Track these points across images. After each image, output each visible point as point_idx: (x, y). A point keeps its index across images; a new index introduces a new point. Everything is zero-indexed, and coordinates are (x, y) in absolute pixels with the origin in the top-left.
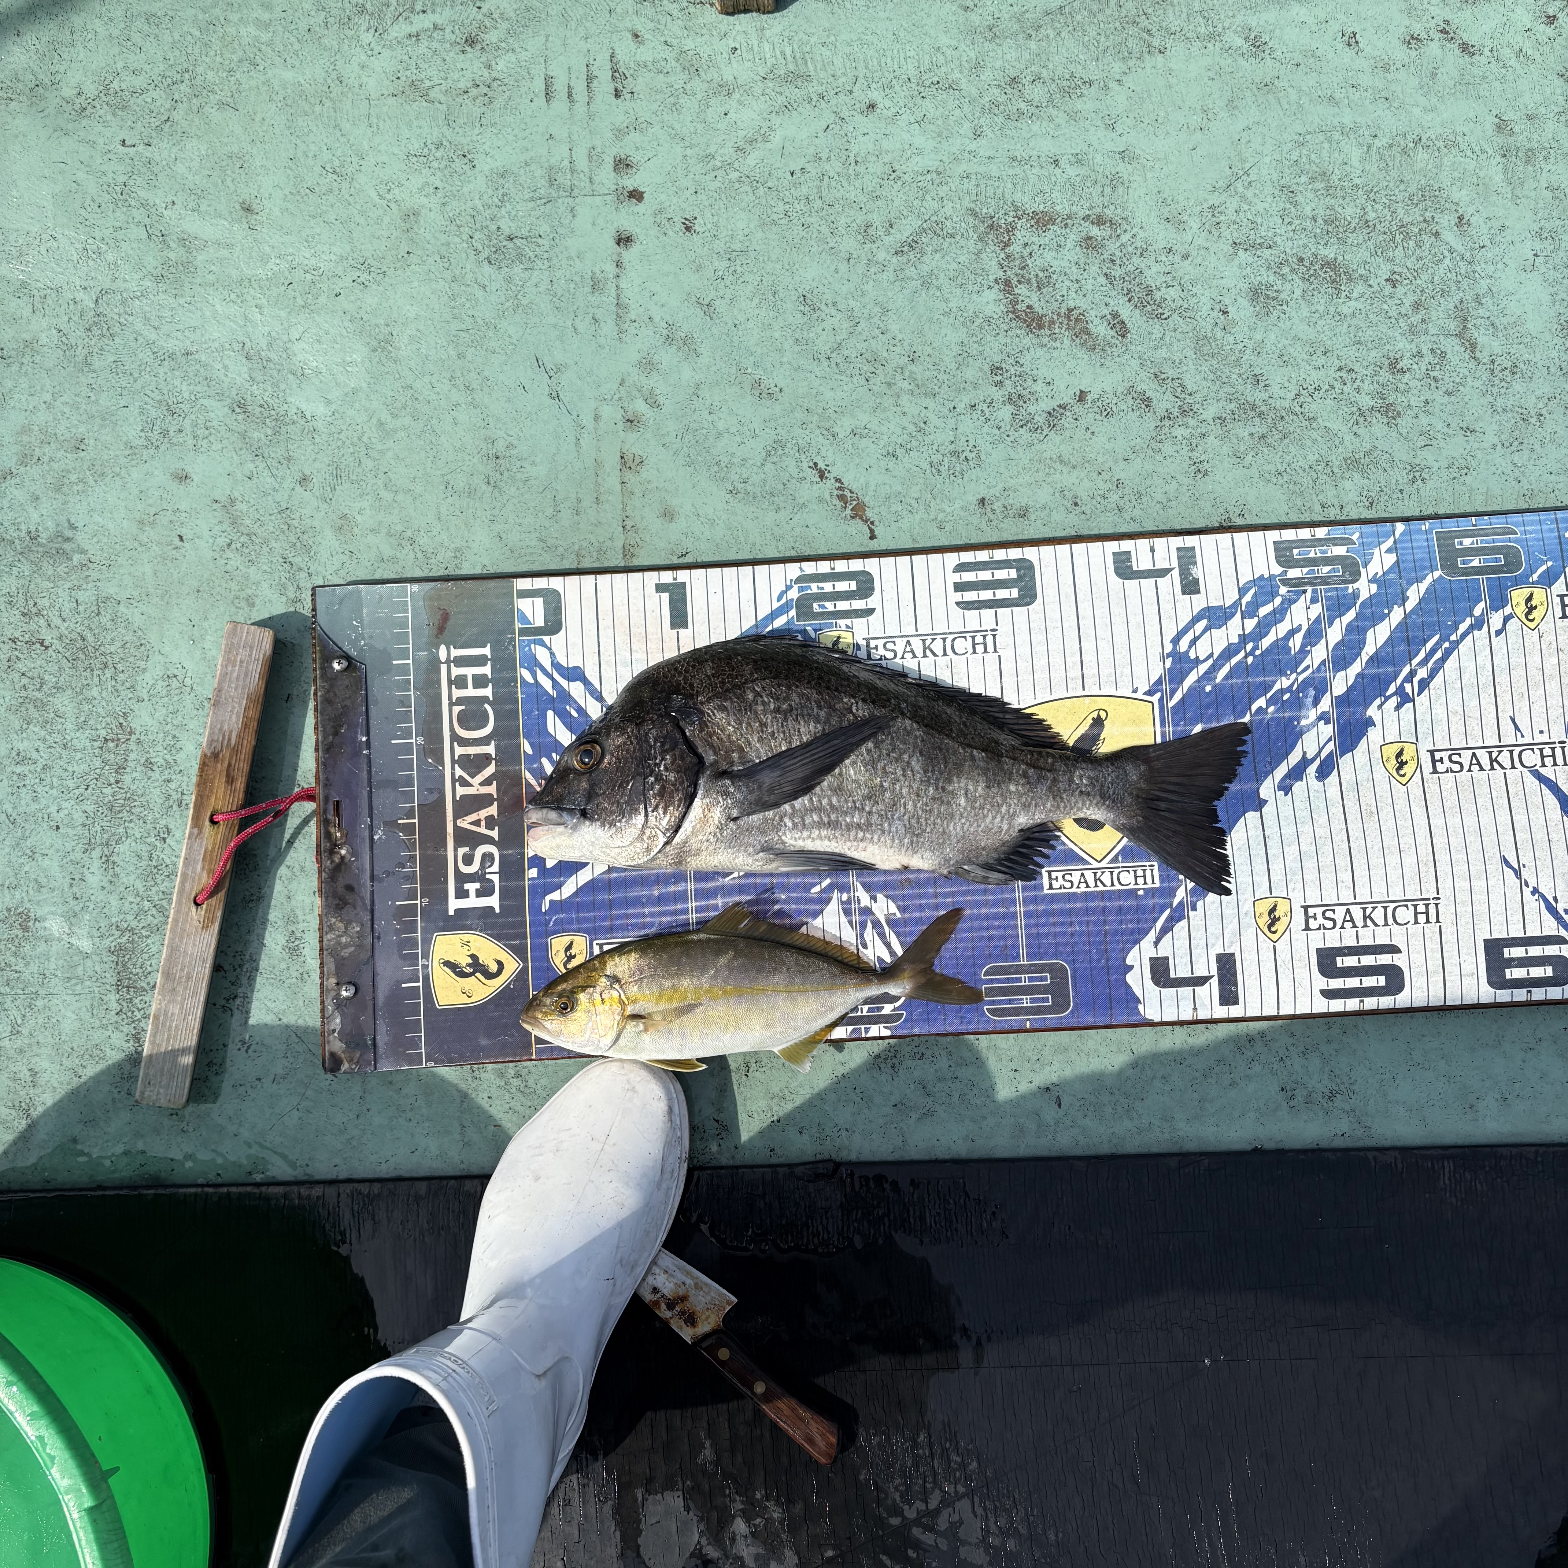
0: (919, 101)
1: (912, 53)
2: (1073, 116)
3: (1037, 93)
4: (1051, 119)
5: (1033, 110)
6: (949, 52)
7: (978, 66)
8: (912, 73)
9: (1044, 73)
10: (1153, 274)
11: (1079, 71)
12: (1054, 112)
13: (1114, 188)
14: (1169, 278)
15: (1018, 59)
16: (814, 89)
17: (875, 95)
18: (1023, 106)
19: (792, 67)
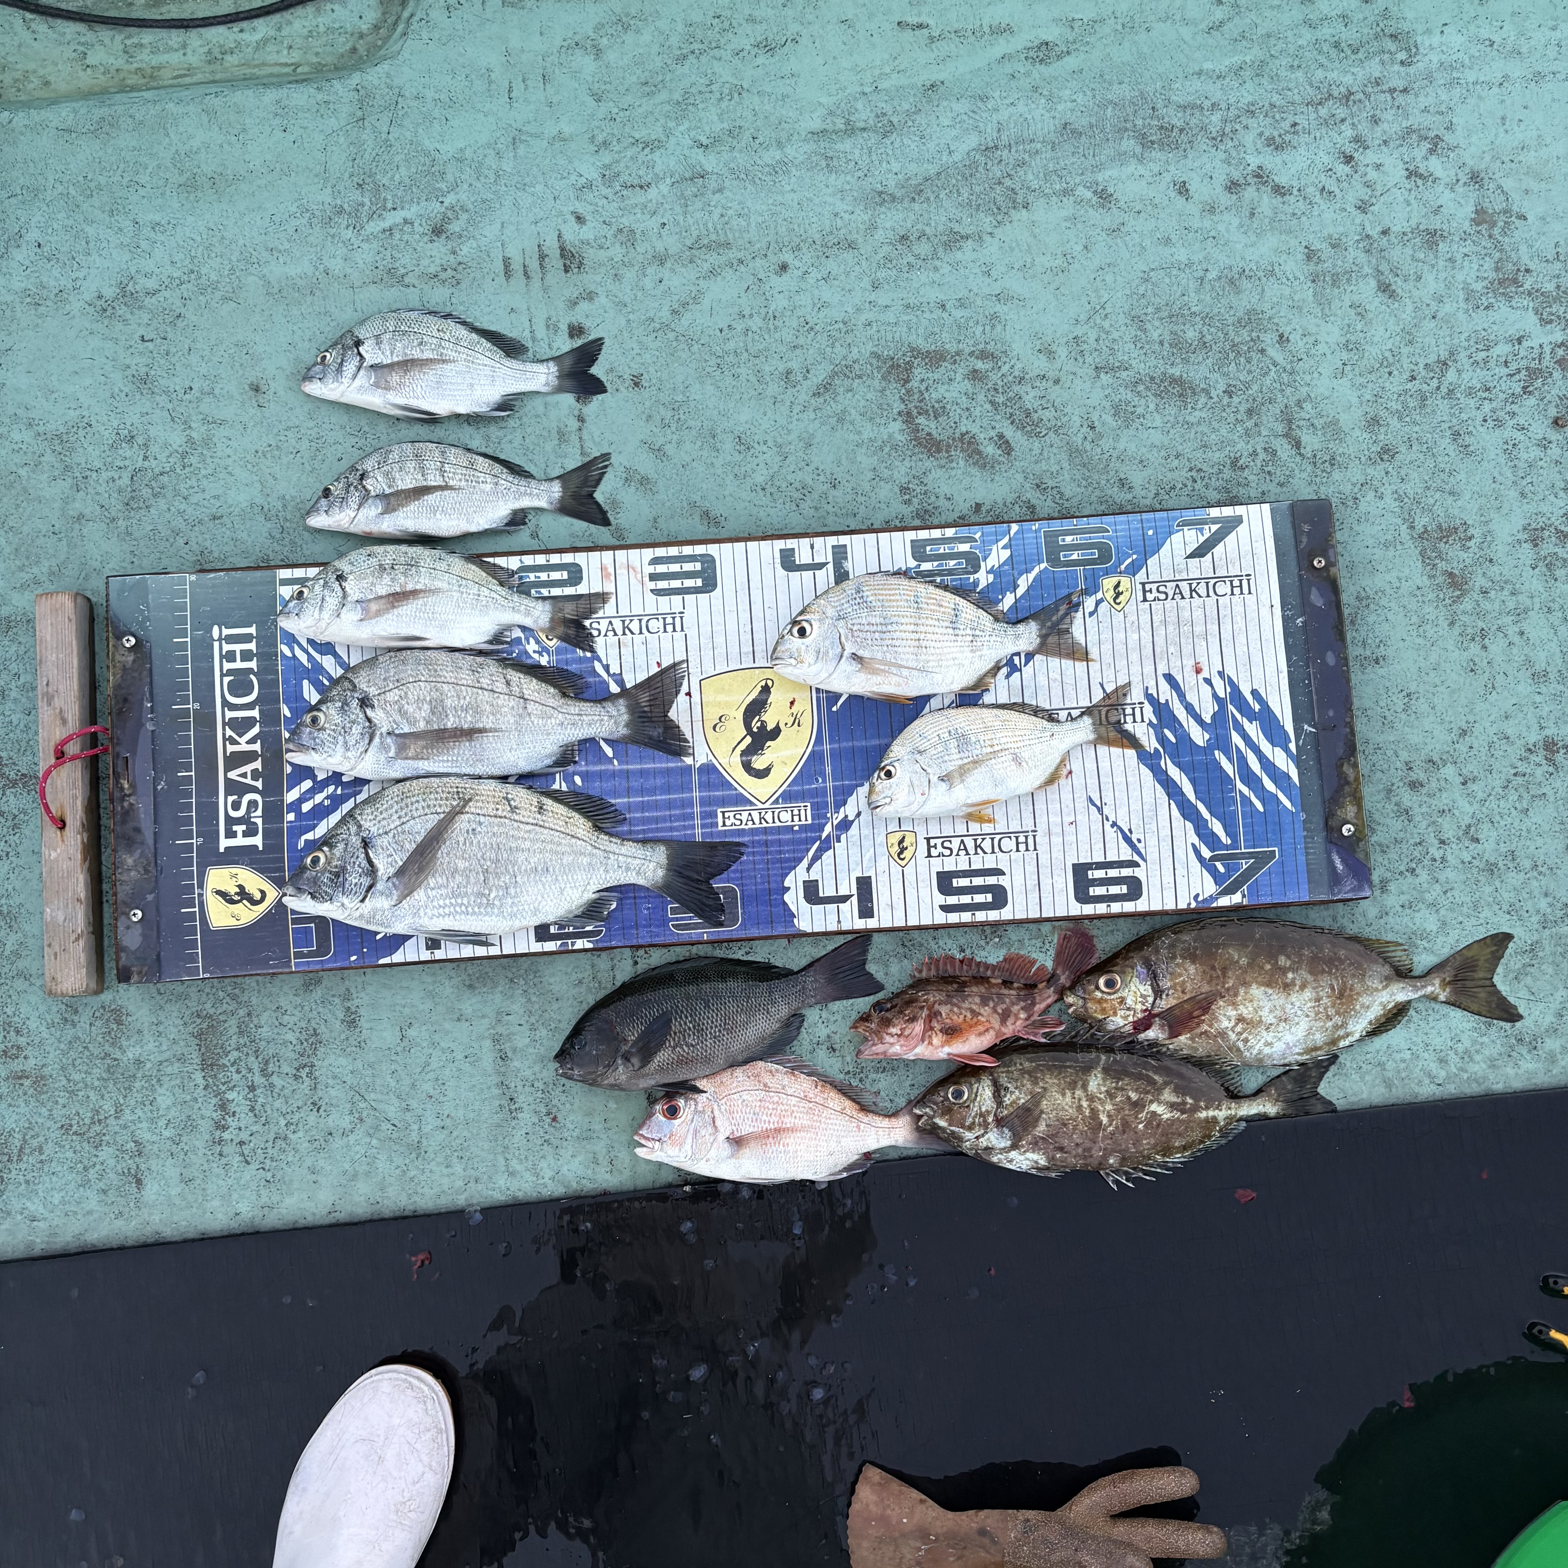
0: (823, 259)
1: (815, 219)
2: (956, 266)
3: (923, 248)
4: (936, 269)
5: (920, 262)
6: (846, 216)
7: (873, 227)
8: (817, 237)
9: (928, 230)
10: (1030, 399)
11: (957, 228)
12: (938, 263)
13: (993, 327)
14: (1043, 402)
15: (904, 220)
16: (733, 254)
17: (787, 257)
18: (911, 259)
19: (713, 237)
